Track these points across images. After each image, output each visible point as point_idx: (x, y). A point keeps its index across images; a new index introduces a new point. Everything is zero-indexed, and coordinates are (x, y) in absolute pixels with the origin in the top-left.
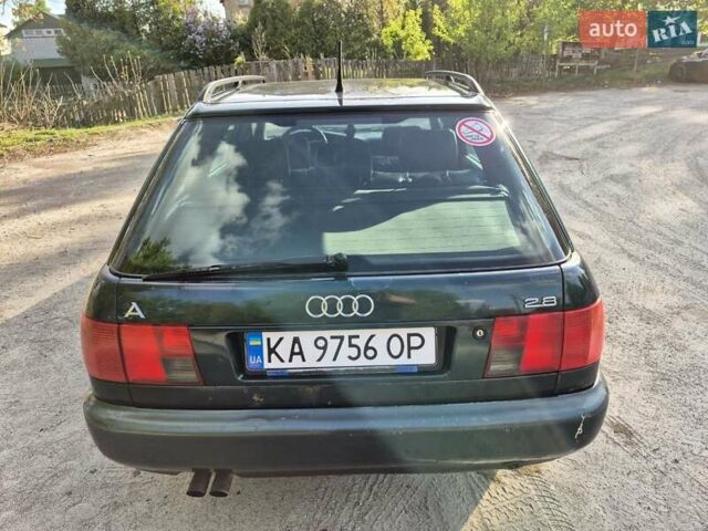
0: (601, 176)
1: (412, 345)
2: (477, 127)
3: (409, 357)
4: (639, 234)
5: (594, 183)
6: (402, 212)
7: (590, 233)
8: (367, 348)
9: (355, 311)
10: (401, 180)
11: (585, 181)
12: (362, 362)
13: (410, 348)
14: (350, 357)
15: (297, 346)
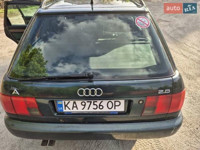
0: (176, 28)
1: (116, 105)
2: (143, 20)
3: (115, 109)
4: (187, 48)
5: (174, 30)
6: (114, 49)
7: (172, 47)
8: (100, 105)
9: (96, 94)
10: (114, 35)
11: (171, 29)
12: (98, 110)
13: (115, 106)
14: (94, 108)
15: (75, 104)
